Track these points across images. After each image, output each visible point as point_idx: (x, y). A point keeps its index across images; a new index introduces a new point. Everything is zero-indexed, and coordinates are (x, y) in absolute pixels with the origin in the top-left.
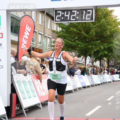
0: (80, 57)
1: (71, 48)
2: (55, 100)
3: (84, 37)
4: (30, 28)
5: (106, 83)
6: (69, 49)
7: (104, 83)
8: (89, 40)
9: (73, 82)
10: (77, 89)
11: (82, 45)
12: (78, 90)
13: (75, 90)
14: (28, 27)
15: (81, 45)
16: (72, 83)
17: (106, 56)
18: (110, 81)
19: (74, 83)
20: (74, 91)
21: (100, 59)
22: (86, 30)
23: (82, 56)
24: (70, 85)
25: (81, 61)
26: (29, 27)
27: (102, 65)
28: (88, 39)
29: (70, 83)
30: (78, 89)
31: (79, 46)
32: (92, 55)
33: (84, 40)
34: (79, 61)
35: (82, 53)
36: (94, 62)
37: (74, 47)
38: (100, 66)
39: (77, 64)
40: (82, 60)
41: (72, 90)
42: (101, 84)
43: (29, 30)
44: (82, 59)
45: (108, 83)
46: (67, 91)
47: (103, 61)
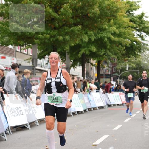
0: (44, 58)
1: (23, 39)
3: (50, 19)
5: (95, 109)
6: (19, 41)
7: (90, 109)
8: (61, 24)
9: (27, 108)
10: (35, 122)
11: (47, 34)
12: (38, 124)
13: (32, 124)
15: (44, 33)
16: (26, 110)
17: (93, 55)
18: (101, 104)
19: (30, 110)
20: (29, 127)
21: (82, 61)
22: (55, 3)
23: (47, 56)
24: (22, 114)
25: (46, 67)
27: (87, 74)
28: (58, 23)
29: (21, 110)
30: (37, 121)
31: (40, 36)
32: (67, 54)
33: (49, 25)
34: (41, 67)
35: (46, 50)
36: (72, 68)
37: (30, 38)
38: (83, 75)
39: (38, 71)
40: (47, 64)
41: (25, 124)
42: (85, 111)
44: (47, 62)
45: (99, 110)
46: (15, 127)
47: (88, 66)
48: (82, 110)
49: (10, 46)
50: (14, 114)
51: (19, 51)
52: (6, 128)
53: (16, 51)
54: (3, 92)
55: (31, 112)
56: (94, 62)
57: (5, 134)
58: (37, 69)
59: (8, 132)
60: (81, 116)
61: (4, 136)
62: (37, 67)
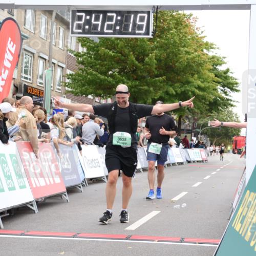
1: (103, 89)
2: (65, 195)
4: (15, 46)
5: (174, 164)
14: (10, 43)
18: (181, 160)
20: (105, 180)
24: (99, 167)
26: (12, 43)
29: (98, 162)
41: (102, 177)
43: (13, 50)
45: (178, 166)
46: (91, 179)
49: (90, 96)
50: (91, 165)
51: (99, 101)
52: (82, 179)
53: (96, 101)
54: (81, 143)
56: (175, 117)
57: (81, 185)
59: (84, 183)
61: (80, 187)
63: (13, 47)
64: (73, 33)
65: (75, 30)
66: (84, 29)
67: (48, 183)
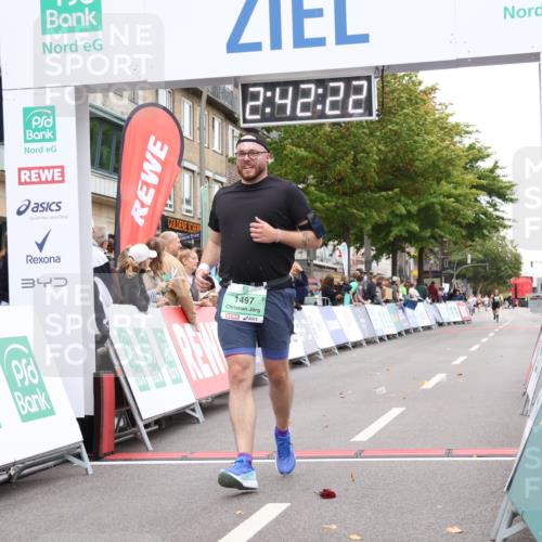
0: (327, 246)
4: (166, 148)
5: (416, 330)
7: (407, 332)
9: (304, 331)
10: (317, 353)
12: (321, 356)
13: (313, 357)
14: (155, 144)
16: (301, 334)
17: (411, 238)
18: (427, 323)
19: (307, 334)
20: (307, 362)
21: (393, 249)
23: (331, 242)
25: (330, 260)
26: (159, 144)
27: (401, 271)
30: (320, 353)
32: (366, 237)
34: (322, 261)
36: (374, 264)
38: (394, 273)
40: (331, 255)
41: (301, 357)
42: (400, 334)
43: (162, 156)
44: (330, 252)
45: (423, 332)
47: (402, 258)
48: (395, 332)
55: (310, 337)
56: (413, 250)
58: (316, 265)
60: (393, 342)
62: (315, 262)
63: (162, 149)
64: (245, 121)
65: (248, 117)
66: (263, 114)
67: (217, 373)
